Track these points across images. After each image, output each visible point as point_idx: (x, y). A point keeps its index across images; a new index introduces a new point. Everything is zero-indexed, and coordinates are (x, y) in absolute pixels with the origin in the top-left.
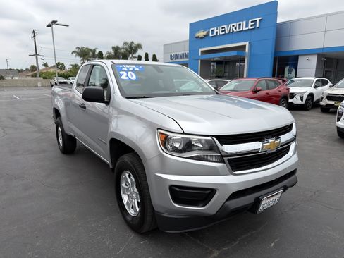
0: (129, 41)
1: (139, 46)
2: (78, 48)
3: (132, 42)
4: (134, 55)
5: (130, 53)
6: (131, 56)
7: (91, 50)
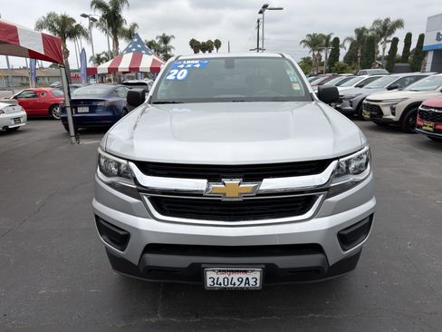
0: (383, 19)
1: (399, 24)
2: (309, 35)
3: (387, 20)
4: (388, 39)
5: (382, 35)
6: (383, 40)
7: (324, 37)
